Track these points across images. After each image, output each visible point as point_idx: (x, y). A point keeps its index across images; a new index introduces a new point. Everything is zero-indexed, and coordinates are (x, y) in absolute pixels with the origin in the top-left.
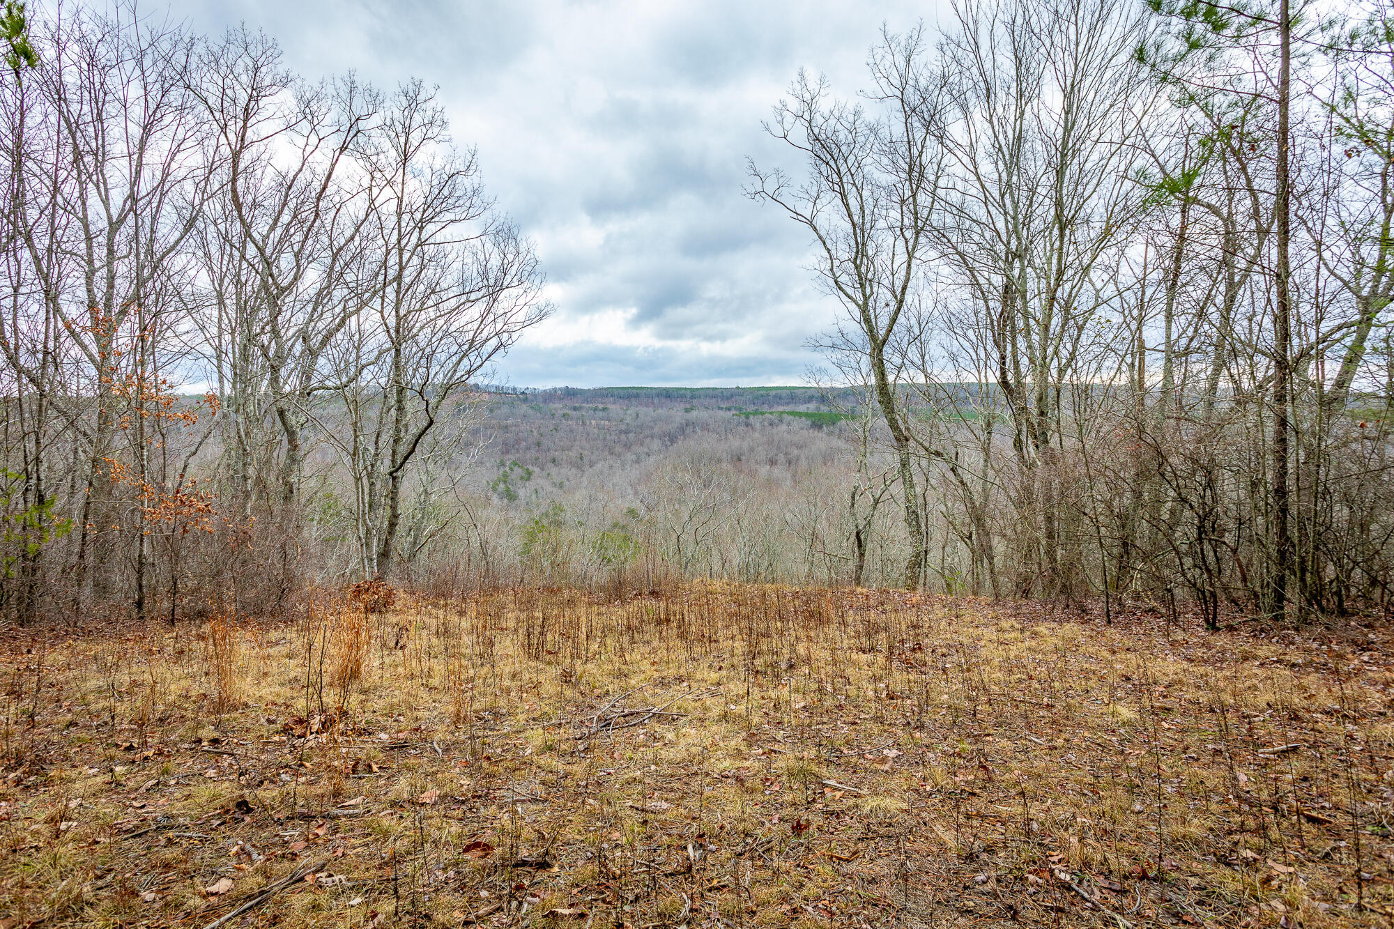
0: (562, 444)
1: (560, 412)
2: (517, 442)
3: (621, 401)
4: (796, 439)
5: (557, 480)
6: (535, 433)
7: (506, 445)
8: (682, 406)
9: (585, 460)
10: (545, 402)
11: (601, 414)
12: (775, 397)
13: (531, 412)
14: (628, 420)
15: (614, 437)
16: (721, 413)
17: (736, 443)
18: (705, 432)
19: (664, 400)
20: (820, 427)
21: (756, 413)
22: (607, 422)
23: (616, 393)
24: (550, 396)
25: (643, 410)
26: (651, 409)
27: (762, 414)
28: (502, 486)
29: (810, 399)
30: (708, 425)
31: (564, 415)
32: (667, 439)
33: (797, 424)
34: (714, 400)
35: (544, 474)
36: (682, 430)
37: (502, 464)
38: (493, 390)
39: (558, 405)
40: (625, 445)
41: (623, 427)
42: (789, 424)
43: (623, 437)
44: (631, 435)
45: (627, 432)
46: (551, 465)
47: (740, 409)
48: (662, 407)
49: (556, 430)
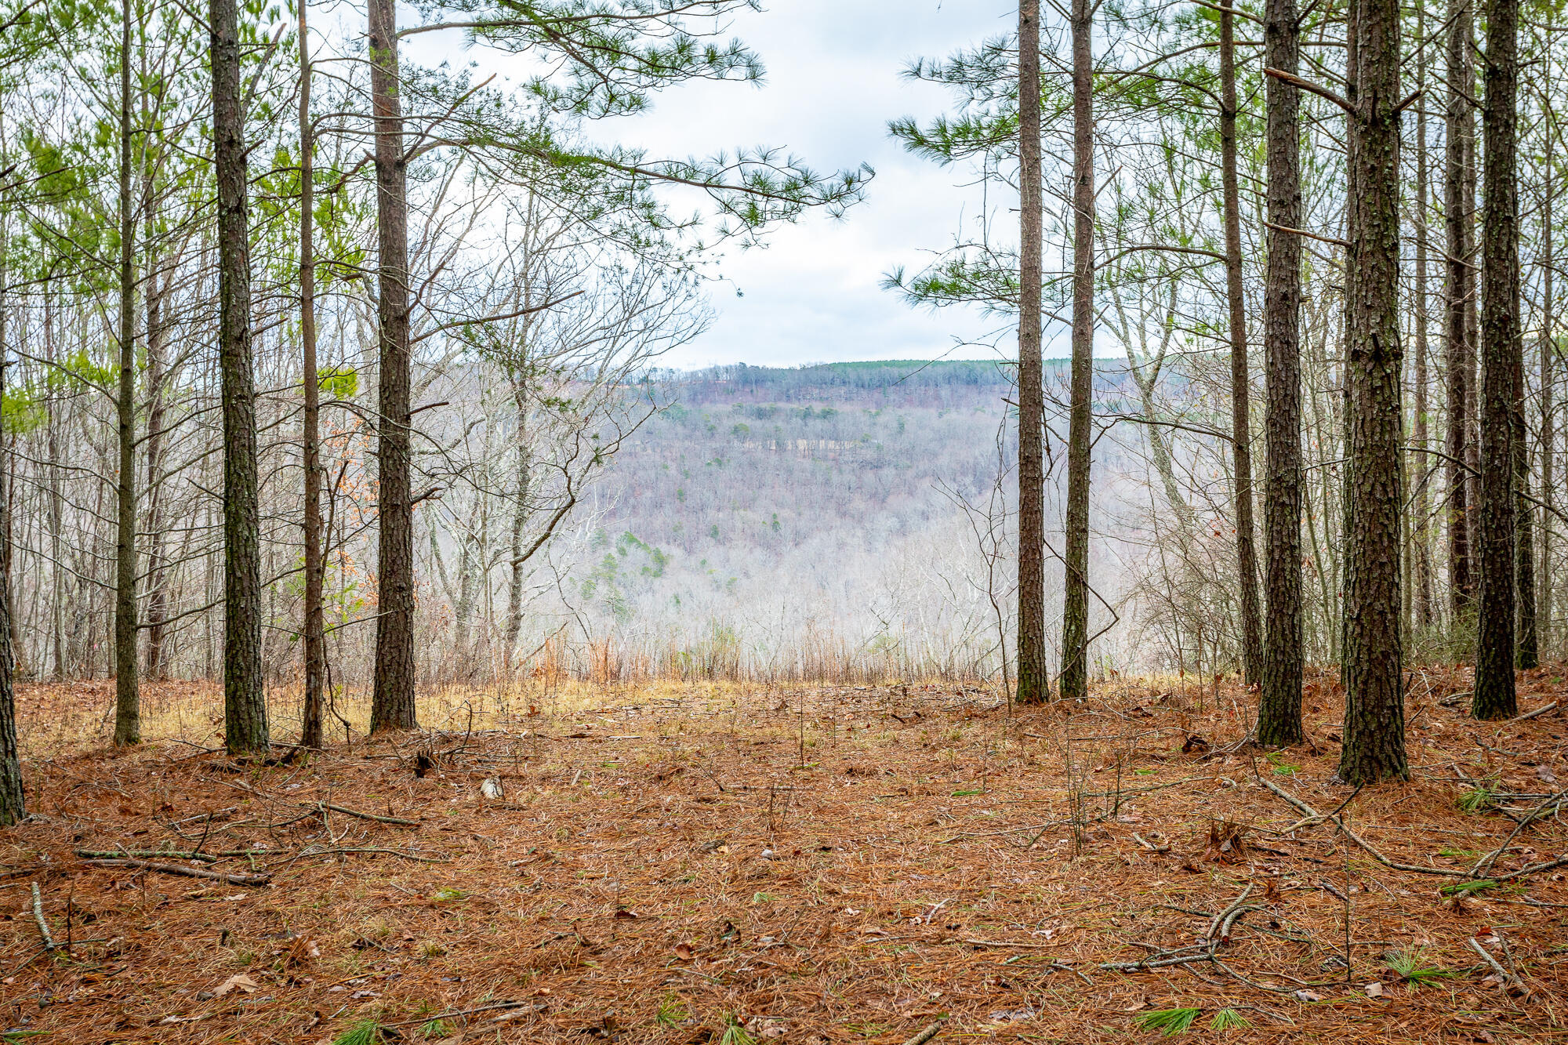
0: (732, 493)
1: (728, 423)
3: (864, 393)
5: (722, 575)
9: (786, 531)
10: (693, 399)
11: (818, 425)
13: (662, 423)
14: (881, 438)
15: (849, 478)
19: (963, 390)
22: (832, 444)
23: (853, 376)
24: (705, 386)
25: (914, 415)
26: (933, 412)
28: (602, 590)
31: (736, 430)
32: (968, 480)
35: (693, 561)
39: (723, 408)
40: (873, 496)
41: (869, 454)
43: (869, 476)
44: (888, 473)
45: (877, 466)
46: (706, 541)
48: (958, 407)
49: (720, 463)
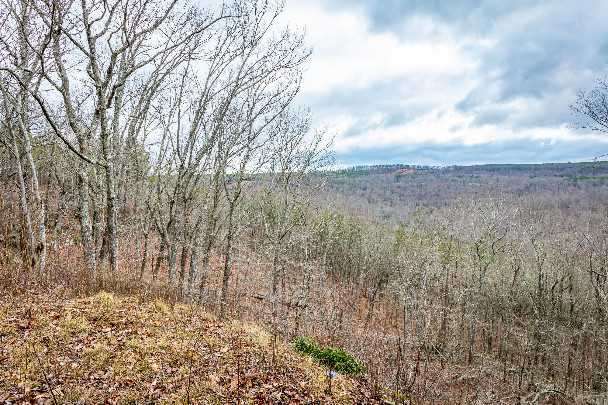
0: (451, 195)
1: (451, 179)
2: (426, 194)
3: (488, 172)
6: (436, 190)
7: (421, 195)
8: (528, 174)
10: (443, 173)
11: (475, 179)
13: (434, 178)
14: (492, 183)
16: (556, 179)
17: (565, 197)
18: (543, 190)
19: (516, 171)
21: (583, 178)
22: (478, 184)
23: (485, 168)
24: (446, 170)
25: (501, 177)
26: (507, 177)
30: (545, 185)
31: (453, 180)
32: (516, 193)
34: (551, 171)
35: (440, 211)
36: (527, 189)
37: (418, 205)
38: (416, 167)
39: (450, 175)
41: (488, 187)
46: (444, 206)
47: (571, 176)
48: (514, 175)
49: (448, 188)
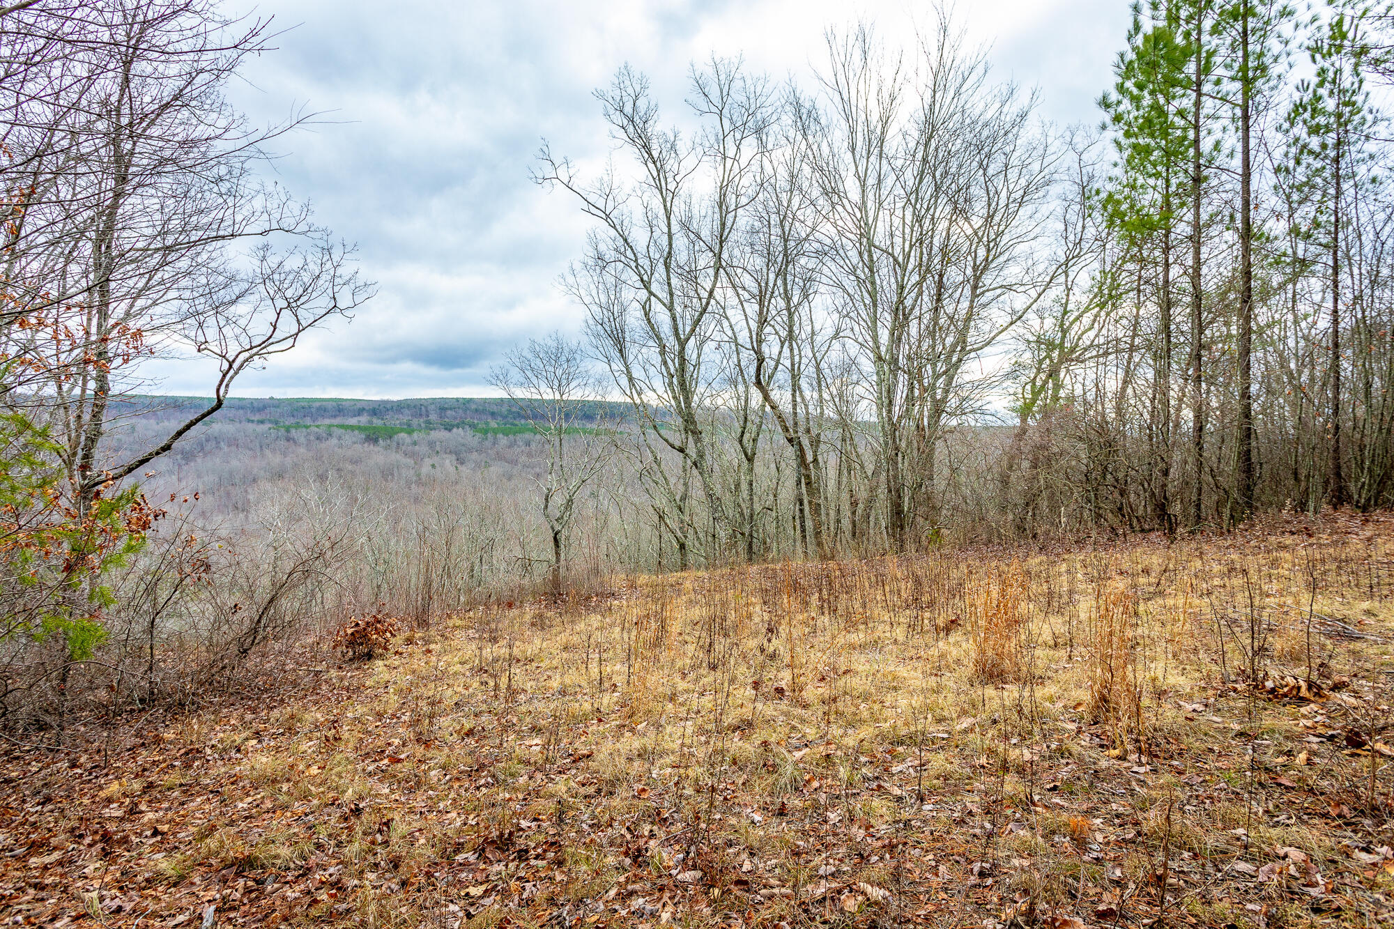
4: (349, 453)
12: (319, 409)
16: (251, 427)
17: (275, 459)
18: (234, 448)
20: (375, 441)
21: (297, 426)
27: (307, 427)
29: (360, 412)
30: (235, 439)
33: (348, 438)
34: (241, 412)
42: (340, 438)
47: (276, 423)
48: (168, 420)
